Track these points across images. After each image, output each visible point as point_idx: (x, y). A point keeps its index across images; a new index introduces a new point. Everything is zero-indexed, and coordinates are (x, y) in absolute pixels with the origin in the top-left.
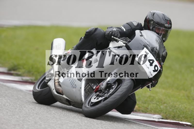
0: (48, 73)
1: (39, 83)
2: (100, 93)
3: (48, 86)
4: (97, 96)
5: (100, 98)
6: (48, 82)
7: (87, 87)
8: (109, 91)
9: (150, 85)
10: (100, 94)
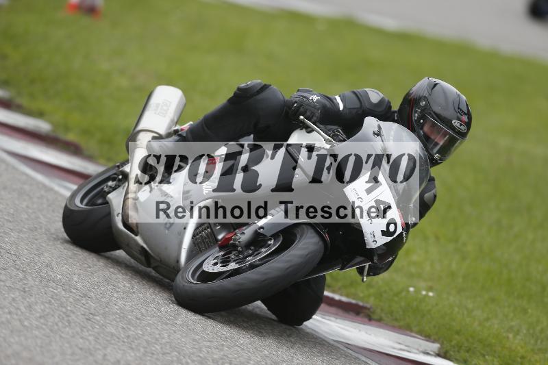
0: (117, 168)
1: (86, 190)
3: (107, 203)
5: (232, 264)
6: (109, 193)
7: (203, 231)
9: (367, 267)
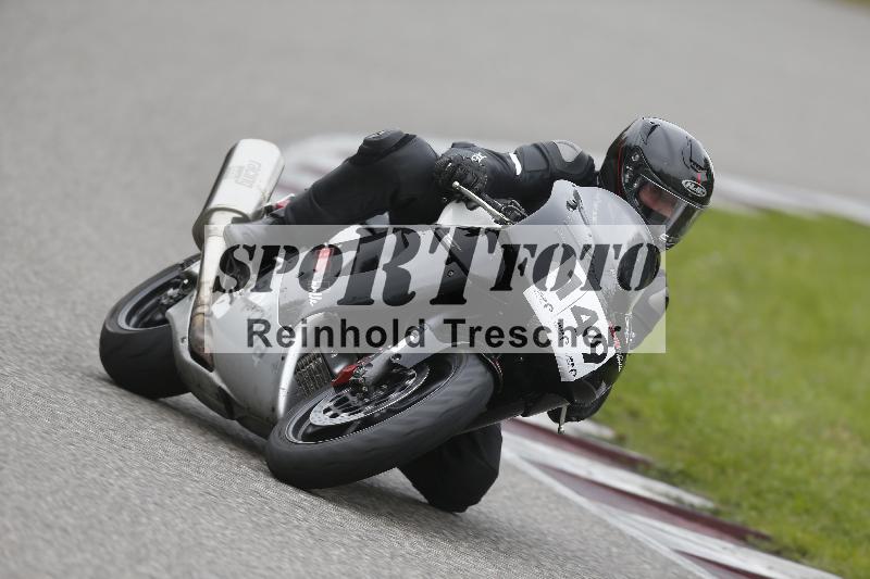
0: (180, 269)
1: (135, 303)
2: (353, 394)
3: (167, 322)
4: (335, 405)
5: (344, 414)
6: (169, 306)
7: (310, 362)
8: (385, 398)
10: (353, 400)
